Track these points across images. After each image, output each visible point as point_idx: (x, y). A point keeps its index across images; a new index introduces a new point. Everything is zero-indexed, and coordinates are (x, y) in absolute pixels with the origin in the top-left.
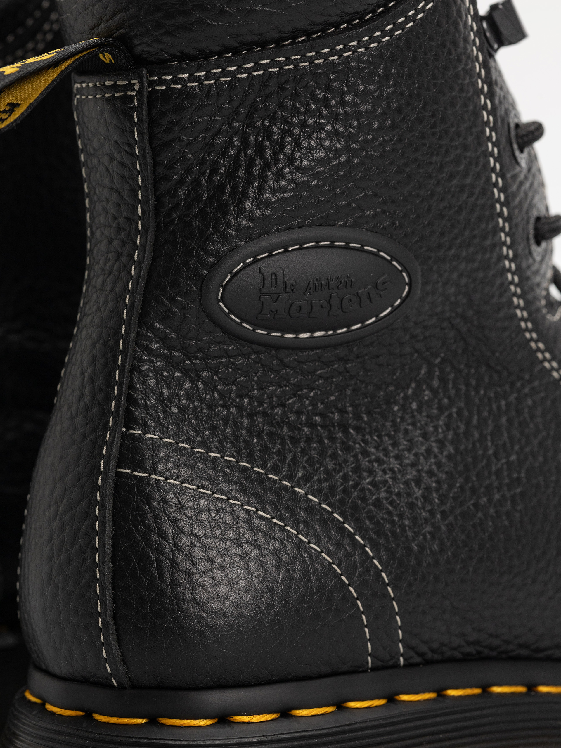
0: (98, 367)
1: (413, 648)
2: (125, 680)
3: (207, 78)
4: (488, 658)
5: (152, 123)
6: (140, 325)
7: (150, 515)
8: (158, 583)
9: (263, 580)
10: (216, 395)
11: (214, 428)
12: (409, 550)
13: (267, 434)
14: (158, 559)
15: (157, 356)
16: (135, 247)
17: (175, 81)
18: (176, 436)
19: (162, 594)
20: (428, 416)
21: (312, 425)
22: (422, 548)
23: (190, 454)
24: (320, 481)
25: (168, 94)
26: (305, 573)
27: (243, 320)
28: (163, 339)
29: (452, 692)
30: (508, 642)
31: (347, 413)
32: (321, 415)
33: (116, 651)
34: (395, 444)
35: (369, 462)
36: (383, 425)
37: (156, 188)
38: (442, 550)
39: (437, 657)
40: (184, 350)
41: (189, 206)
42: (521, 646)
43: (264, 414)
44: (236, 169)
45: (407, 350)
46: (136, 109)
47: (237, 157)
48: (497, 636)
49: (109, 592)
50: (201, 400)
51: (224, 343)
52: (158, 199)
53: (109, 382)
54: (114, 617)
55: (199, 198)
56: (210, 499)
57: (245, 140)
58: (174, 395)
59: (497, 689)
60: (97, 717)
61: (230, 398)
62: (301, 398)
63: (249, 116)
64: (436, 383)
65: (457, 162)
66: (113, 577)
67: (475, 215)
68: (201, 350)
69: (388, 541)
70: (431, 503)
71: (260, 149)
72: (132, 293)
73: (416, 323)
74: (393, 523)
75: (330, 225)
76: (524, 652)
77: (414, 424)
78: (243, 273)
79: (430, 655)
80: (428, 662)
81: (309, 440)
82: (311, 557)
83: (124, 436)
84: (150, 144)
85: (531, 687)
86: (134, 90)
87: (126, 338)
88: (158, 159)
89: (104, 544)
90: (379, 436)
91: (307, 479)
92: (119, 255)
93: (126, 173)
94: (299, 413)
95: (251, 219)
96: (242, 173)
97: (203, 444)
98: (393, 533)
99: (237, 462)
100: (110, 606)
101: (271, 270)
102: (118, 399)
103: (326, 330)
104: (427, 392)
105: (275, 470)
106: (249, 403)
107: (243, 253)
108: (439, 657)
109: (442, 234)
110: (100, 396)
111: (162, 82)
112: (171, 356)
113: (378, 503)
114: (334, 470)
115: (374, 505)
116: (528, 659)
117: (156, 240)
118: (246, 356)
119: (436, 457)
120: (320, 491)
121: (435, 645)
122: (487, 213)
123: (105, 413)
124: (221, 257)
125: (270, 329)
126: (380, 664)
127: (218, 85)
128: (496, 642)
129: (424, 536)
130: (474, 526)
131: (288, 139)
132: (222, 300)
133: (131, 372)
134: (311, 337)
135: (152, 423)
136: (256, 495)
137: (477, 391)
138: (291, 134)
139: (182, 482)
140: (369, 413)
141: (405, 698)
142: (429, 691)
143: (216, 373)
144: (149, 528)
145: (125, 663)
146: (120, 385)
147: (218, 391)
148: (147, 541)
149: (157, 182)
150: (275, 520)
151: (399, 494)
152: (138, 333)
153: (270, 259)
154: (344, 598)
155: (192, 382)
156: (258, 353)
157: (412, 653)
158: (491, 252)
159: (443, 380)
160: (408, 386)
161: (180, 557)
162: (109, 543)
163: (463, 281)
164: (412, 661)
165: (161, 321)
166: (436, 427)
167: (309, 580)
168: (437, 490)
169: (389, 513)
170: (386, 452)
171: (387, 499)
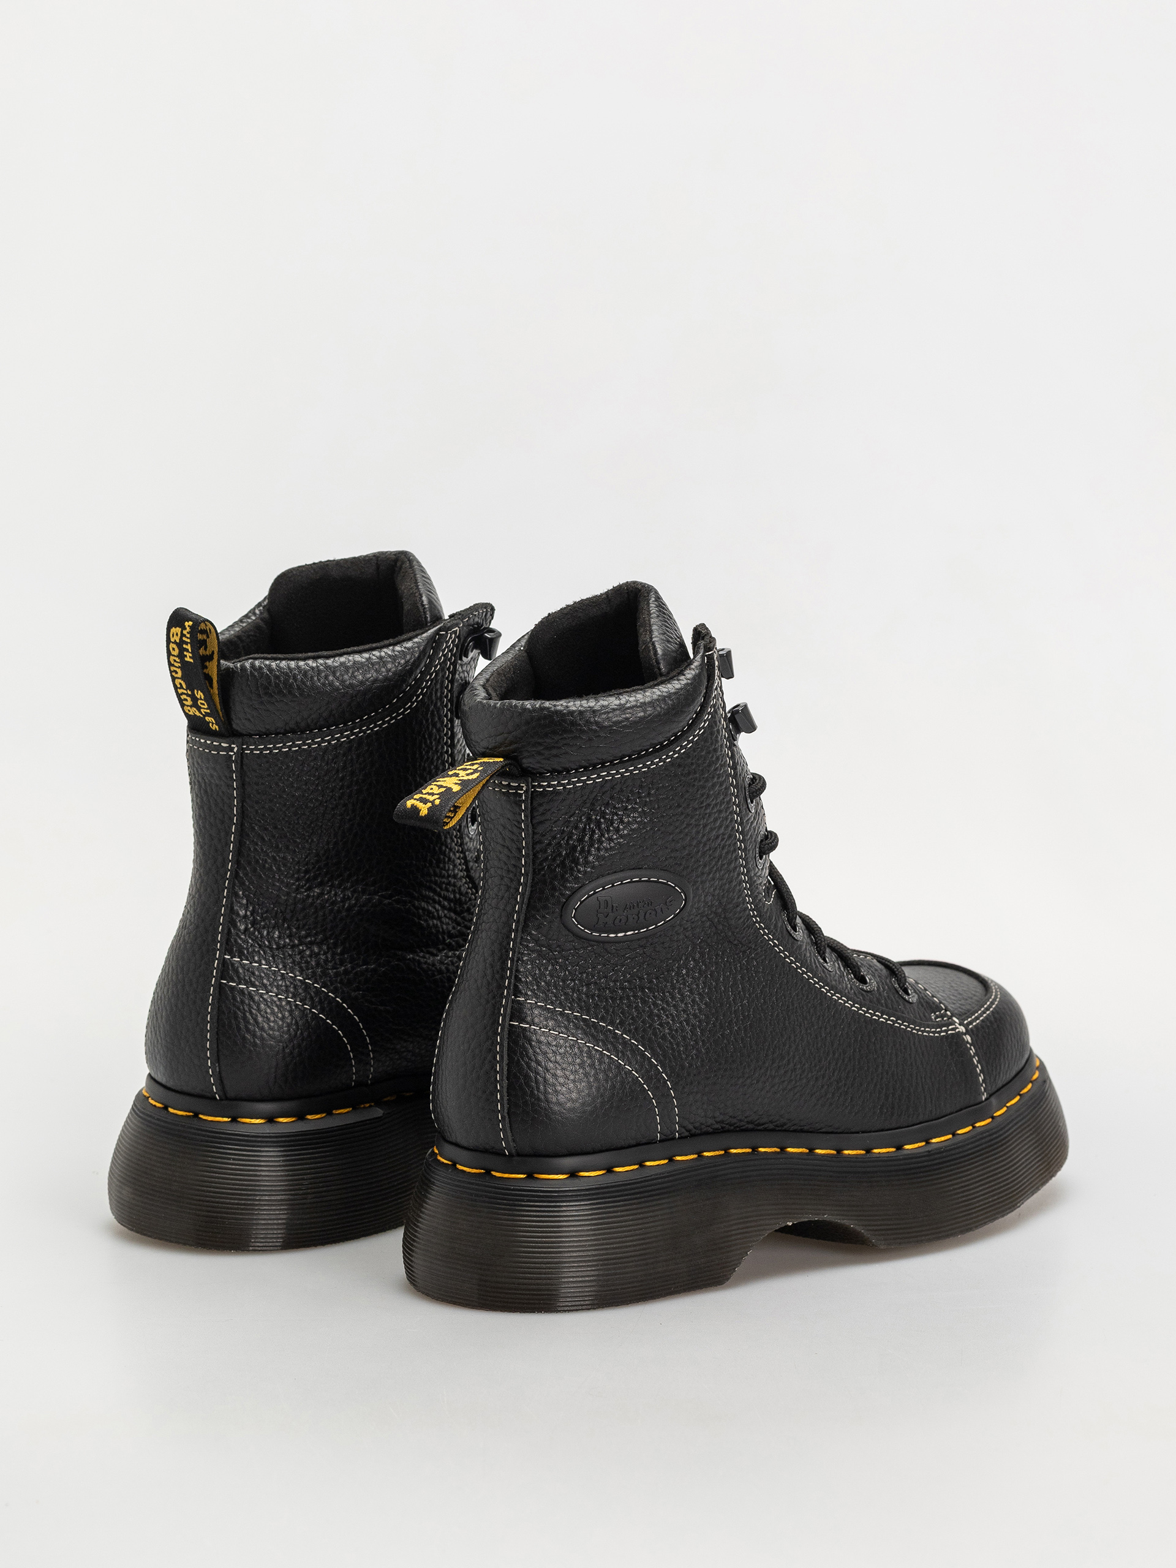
0: (496, 958)
1: (684, 1127)
2: (514, 1151)
3: (568, 784)
4: (728, 1131)
5: (533, 810)
6: (523, 932)
7: (531, 1051)
8: (536, 1092)
9: (598, 1089)
10: (567, 973)
11: (566, 994)
12: (683, 1067)
13: (597, 996)
14: (536, 1078)
15: (532, 951)
16: (519, 884)
17: (549, 786)
18: (545, 1001)
19: (539, 1099)
20: (693, 978)
21: (623, 989)
22: (691, 1065)
23: (553, 1011)
24: (629, 1024)
25: (544, 794)
26: (622, 1083)
27: (585, 928)
28: (536, 941)
29: (706, 1154)
30: (741, 1121)
31: (644, 979)
32: (628, 981)
33: (509, 1134)
34: (673, 998)
35: (658, 1010)
36: (666, 986)
37: (533, 848)
38: (702, 1066)
39: (698, 1132)
40: (549, 947)
41: (554, 860)
42: (748, 1123)
43: (595, 983)
44: (584, 837)
45: (681, 937)
46: (524, 801)
47: (585, 828)
48: (734, 1117)
49: (506, 1098)
50: (558, 977)
51: (573, 941)
52: (534, 855)
53: (504, 968)
54: (508, 1113)
55: (560, 854)
56: (566, 1040)
57: (589, 819)
58: (542, 975)
59: (733, 1151)
60: (494, 1173)
61: (575, 974)
62: (616, 972)
63: (593, 804)
64: (697, 956)
65: (716, 820)
66: (507, 1088)
67: (725, 851)
68: (559, 946)
69: (670, 1061)
70: (696, 1035)
71: (598, 824)
72: (518, 913)
73: (687, 921)
74: (673, 1049)
75: (639, 869)
76: (750, 1126)
77: (684, 984)
78: (587, 900)
79: (694, 1131)
80: (693, 1135)
81: (621, 998)
82: (626, 1073)
83: (513, 1001)
84: (531, 822)
85: (754, 1149)
86: (522, 790)
87: (514, 940)
88: (536, 831)
89: (503, 1069)
90: (664, 993)
91: (622, 1023)
92: (508, 888)
93: (515, 838)
94: (615, 981)
95: (593, 867)
96: (587, 838)
97: (561, 1005)
98: (674, 1056)
99: (581, 1016)
100: (506, 1106)
101: (604, 898)
102: (510, 978)
103: (634, 931)
104: (692, 962)
105: (603, 1019)
106: (586, 977)
107: (588, 888)
108: (699, 1132)
109: (705, 866)
110: (497, 976)
111: (540, 786)
112: (541, 951)
113: (664, 1037)
114: (637, 1017)
115: (661, 1038)
116: (752, 1130)
117: (533, 880)
118: (585, 948)
119: (698, 1005)
120: (630, 1031)
121: (697, 1125)
122: (732, 849)
123: (501, 987)
124: (574, 892)
125: (601, 932)
126: (664, 1137)
127: (575, 787)
128: (735, 1121)
129: (692, 1057)
130: (722, 1049)
131: (615, 818)
132: (574, 917)
133: (517, 961)
134: (625, 935)
135: (529, 993)
136: (593, 1036)
137: (723, 958)
138: (617, 815)
139: (550, 1030)
140: (657, 978)
141: (678, 1158)
142: (693, 1154)
143: (568, 960)
144: (530, 1059)
145: (514, 1141)
146: (511, 969)
147: (568, 970)
148: (529, 1067)
149: (534, 843)
150: (604, 1052)
151: (676, 1031)
152: (522, 938)
153: (604, 891)
154: (645, 1098)
155: (553, 966)
156: (592, 946)
157: (683, 1130)
158: (734, 872)
159: (702, 954)
160: (681, 959)
161: (548, 1076)
162: (505, 1068)
163: (717, 892)
164: (683, 1135)
165: (536, 930)
166: (697, 985)
167: (625, 1088)
168: (699, 1027)
169: (671, 1043)
170: (668, 1003)
171: (669, 1034)
